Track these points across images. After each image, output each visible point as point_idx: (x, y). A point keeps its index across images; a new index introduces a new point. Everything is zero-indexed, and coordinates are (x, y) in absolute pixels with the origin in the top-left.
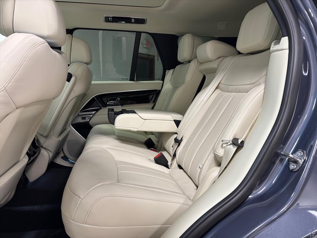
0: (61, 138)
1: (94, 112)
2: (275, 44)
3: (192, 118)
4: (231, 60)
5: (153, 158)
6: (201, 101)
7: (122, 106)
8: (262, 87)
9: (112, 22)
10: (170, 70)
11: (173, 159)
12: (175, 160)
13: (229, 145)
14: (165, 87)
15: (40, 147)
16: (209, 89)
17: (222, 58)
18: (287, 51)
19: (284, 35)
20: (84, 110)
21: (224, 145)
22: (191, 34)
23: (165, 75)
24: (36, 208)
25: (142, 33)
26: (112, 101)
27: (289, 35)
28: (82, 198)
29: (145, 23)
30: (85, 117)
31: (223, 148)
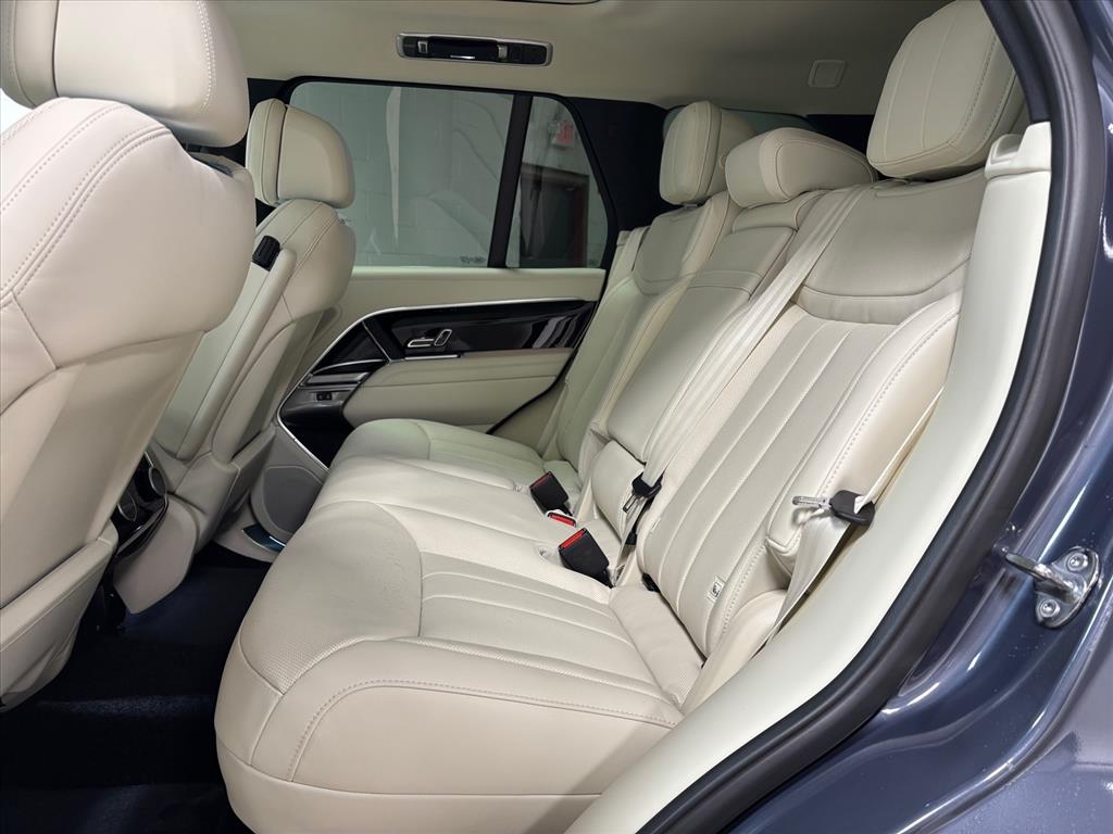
0: (239, 465)
1: (361, 376)
2: (1004, 149)
3: (698, 408)
4: (846, 203)
5: (553, 548)
6: (731, 347)
7: (459, 357)
8: (952, 305)
9: (429, 56)
10: (631, 230)
11: (625, 554)
12: (633, 559)
13: (821, 516)
14: (611, 292)
15: (166, 496)
17: (817, 193)
18: (1047, 177)
19: (1035, 118)
20: (325, 366)
21: (802, 517)
22: (710, 101)
23: (616, 247)
24: (145, 705)
25: (535, 98)
26: (423, 340)
27: (1053, 114)
28: (284, 690)
29: (547, 61)
30: (329, 393)
31: (799, 525)
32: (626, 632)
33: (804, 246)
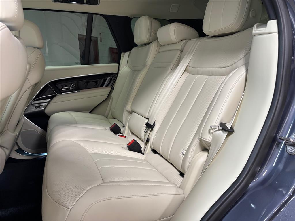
0: (17, 133)
1: (48, 100)
2: (257, 27)
3: (163, 102)
5: (126, 146)
6: (170, 84)
7: (78, 92)
8: (242, 70)
10: (125, 52)
11: (146, 144)
12: (149, 145)
13: (218, 130)
14: (122, 70)
16: (177, 72)
17: (185, 41)
18: (277, 35)
19: (271, 18)
20: (38, 98)
21: (211, 131)
23: (121, 57)
25: (94, 15)
26: (67, 87)
27: (277, 17)
28: (71, 208)
29: (98, 4)
30: (39, 106)
31: (211, 133)
32: (154, 167)
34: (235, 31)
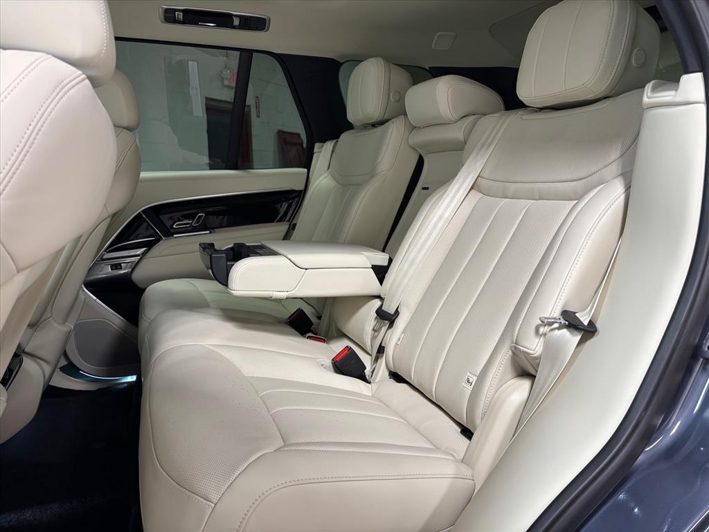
0: (70, 325)
1: (141, 251)
3: (418, 261)
4: (499, 123)
5: (328, 362)
7: (211, 233)
8: (616, 188)
9: (183, 22)
10: (325, 142)
11: (377, 359)
13: (559, 328)
14: (315, 184)
15: (22, 354)
16: (454, 191)
17: (472, 118)
18: (702, 108)
19: (691, 70)
20: (117, 245)
21: (542, 330)
22: (383, 58)
23: (313, 154)
24: (28, 515)
25: (254, 54)
26: (185, 222)
27: (705, 68)
28: (215, 501)
29: (266, 29)
30: (120, 264)
31: (541, 336)
32: (396, 413)
33: (475, 152)
34: (596, 97)
